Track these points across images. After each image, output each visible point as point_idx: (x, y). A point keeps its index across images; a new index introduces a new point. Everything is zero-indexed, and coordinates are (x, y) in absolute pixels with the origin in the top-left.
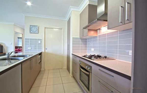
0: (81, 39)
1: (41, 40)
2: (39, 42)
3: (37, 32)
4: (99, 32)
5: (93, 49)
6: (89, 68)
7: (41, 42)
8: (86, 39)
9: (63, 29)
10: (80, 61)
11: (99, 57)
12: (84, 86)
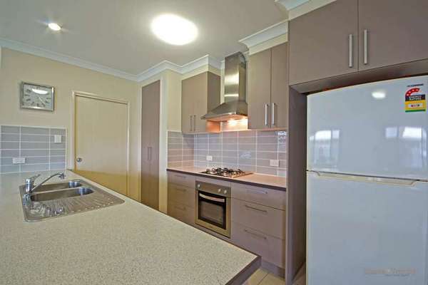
0: (185, 135)
1: (62, 132)
2: (58, 139)
3: (49, 107)
4: (225, 127)
5: (211, 157)
6: (225, 192)
7: (63, 139)
8: (192, 136)
9: (129, 104)
10: (197, 183)
11: (230, 172)
12: (212, 225)
